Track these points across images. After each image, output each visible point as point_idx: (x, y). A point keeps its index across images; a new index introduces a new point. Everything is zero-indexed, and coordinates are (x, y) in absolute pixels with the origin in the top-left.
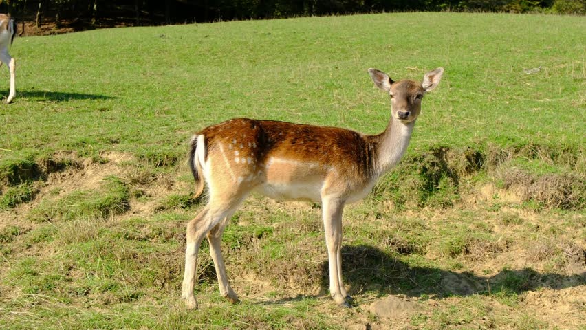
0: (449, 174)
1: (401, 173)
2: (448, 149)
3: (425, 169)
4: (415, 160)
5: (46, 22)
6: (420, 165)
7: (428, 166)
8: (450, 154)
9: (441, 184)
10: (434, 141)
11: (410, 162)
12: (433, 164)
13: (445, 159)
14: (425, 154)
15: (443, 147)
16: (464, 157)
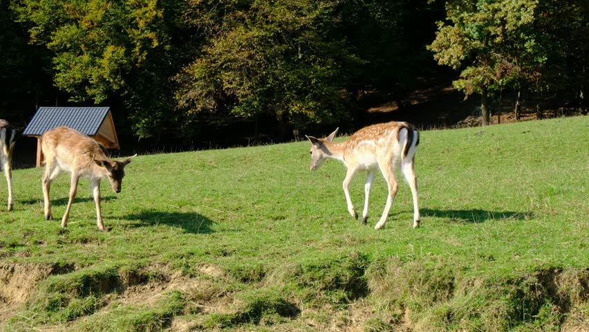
0: (556, 301)
1: (488, 298)
2: (561, 271)
3: (520, 293)
4: (510, 282)
5: (527, 113)
6: (513, 288)
7: (526, 290)
8: (564, 275)
9: (542, 311)
10: (544, 261)
11: (503, 284)
12: (533, 288)
13: (556, 283)
14: (526, 275)
15: (554, 268)
16: (576, 280)
